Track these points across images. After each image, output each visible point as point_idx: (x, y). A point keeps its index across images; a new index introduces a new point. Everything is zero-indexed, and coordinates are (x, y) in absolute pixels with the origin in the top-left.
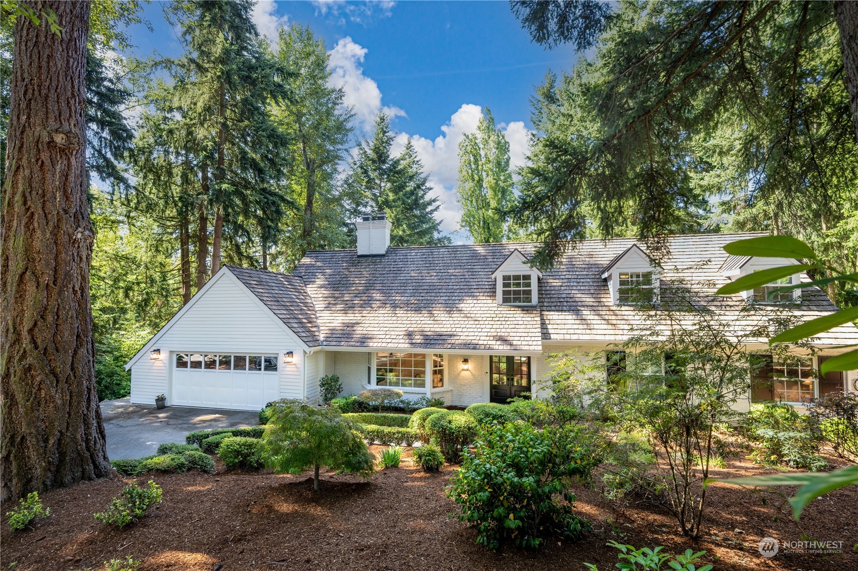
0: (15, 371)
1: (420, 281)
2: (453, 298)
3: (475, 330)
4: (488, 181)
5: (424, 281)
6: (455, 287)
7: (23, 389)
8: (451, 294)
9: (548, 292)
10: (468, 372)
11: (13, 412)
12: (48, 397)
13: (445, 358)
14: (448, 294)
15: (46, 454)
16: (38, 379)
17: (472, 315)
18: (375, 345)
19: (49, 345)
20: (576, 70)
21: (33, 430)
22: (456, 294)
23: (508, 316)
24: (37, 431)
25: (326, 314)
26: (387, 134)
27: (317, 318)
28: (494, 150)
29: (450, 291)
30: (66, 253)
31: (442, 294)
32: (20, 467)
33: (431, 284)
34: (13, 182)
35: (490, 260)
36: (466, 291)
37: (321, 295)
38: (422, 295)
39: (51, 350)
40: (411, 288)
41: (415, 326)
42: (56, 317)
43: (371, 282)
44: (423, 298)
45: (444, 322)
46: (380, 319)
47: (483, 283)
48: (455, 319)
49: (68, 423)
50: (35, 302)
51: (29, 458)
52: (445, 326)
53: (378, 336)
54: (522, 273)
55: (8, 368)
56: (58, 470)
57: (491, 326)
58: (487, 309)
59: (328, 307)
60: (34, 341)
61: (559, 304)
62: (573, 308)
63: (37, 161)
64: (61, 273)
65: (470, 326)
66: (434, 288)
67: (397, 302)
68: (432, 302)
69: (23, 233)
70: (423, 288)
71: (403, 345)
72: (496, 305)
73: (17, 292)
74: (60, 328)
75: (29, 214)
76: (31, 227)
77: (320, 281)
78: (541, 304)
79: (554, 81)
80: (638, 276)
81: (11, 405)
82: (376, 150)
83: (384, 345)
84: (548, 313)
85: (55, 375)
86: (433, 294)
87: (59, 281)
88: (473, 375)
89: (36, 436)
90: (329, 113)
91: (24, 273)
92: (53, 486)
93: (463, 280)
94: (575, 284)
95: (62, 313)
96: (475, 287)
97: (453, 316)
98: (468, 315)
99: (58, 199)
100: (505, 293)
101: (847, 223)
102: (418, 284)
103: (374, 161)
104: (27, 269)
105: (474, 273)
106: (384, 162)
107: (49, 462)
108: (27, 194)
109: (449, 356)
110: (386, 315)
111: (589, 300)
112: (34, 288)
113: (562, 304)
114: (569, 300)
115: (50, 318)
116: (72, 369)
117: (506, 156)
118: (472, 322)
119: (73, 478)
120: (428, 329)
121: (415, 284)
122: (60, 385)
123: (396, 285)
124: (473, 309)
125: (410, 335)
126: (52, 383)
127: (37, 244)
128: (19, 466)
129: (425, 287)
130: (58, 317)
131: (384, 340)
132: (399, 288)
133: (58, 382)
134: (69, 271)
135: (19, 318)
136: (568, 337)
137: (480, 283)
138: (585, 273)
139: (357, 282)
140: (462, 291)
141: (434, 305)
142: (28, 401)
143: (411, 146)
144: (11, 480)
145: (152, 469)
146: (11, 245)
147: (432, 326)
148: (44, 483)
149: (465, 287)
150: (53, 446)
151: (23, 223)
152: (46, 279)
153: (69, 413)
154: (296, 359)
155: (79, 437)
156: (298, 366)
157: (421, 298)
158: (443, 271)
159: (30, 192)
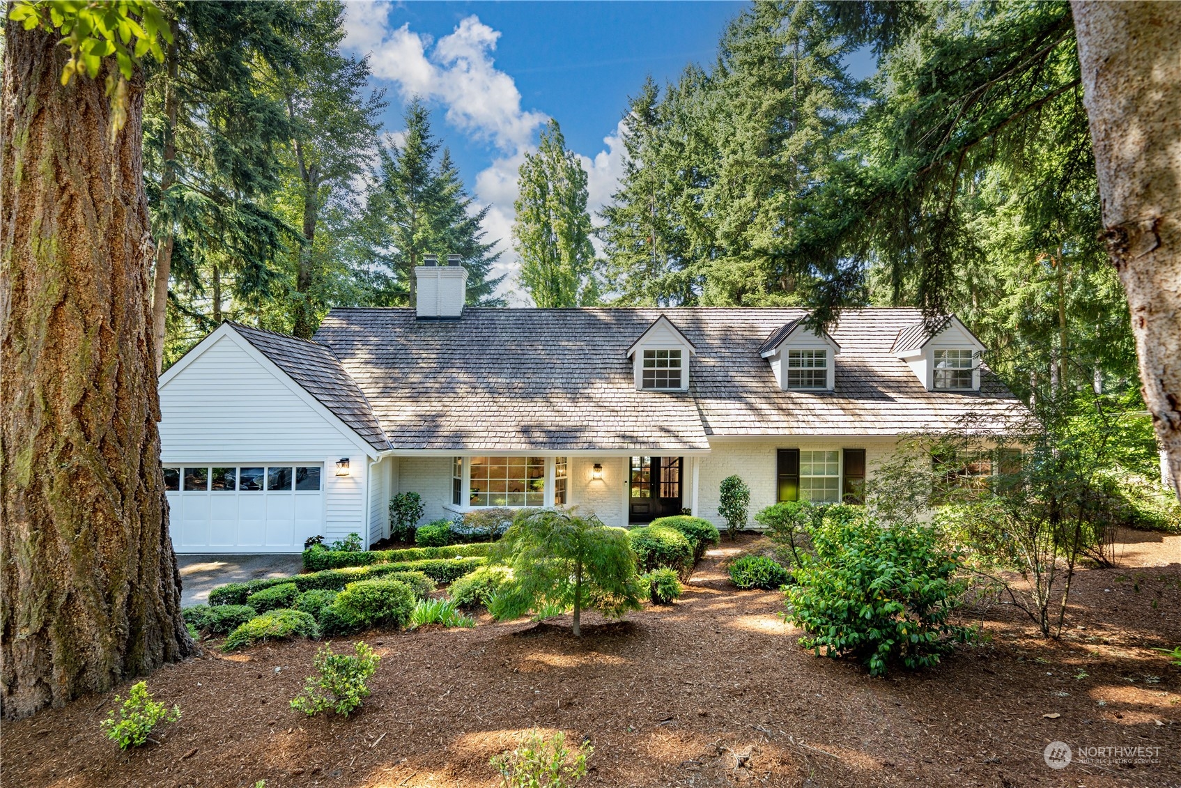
0: (52, 480)
1: (520, 357)
2: (573, 381)
3: (616, 423)
4: (557, 224)
5: (526, 356)
6: (572, 366)
7: (69, 511)
8: (570, 376)
9: (699, 374)
10: (600, 482)
11: (48, 553)
12: (109, 525)
13: (569, 463)
14: (565, 376)
15: (111, 622)
16: (93, 493)
17: (605, 404)
18: (476, 446)
19: (109, 433)
20: (684, 84)
21: (89, 582)
22: (576, 376)
23: (654, 404)
24: (95, 583)
25: (385, 402)
26: (426, 141)
27: (370, 408)
28: (566, 182)
29: (567, 371)
30: (128, 274)
31: (556, 376)
32: (66, 648)
33: (537, 361)
34: (30, 136)
35: (614, 330)
36: (589, 371)
37: (369, 375)
38: (527, 375)
39: (111, 441)
40: (508, 365)
41: (529, 418)
42: (116, 385)
43: (446, 356)
44: (530, 381)
45: (569, 414)
46: (471, 409)
47: (611, 361)
48: (582, 409)
49: (140, 568)
50: (83, 357)
51: (79, 630)
52: (572, 419)
53: (477, 434)
54: (669, 348)
55: (36, 475)
56: (130, 649)
57: (635, 419)
58: (624, 395)
59: (386, 392)
60: (83, 427)
61: (715, 390)
62: (733, 395)
63: (78, 101)
64: (122, 308)
65: (607, 418)
66: (543, 366)
67: (492, 385)
68: (544, 386)
69: (56, 232)
70: (527, 366)
71: (519, 446)
72: (634, 390)
73: (50, 337)
74: (123, 404)
75: (65, 197)
76: (70, 222)
77: (363, 355)
78: (693, 390)
79: (655, 95)
80: (810, 355)
81: (45, 540)
82: (410, 163)
83: (489, 446)
84: (703, 401)
85: (119, 486)
86: (544, 375)
87: (119, 322)
88: (606, 485)
89: (94, 592)
90: (343, 96)
91: (61, 304)
92: (123, 675)
93: (582, 356)
94: (731, 364)
95: (126, 378)
96: (601, 366)
97: (579, 404)
98: (601, 404)
99: (114, 177)
100: (646, 374)
101: (1008, 302)
102: (518, 361)
103: (405, 180)
104: (65, 297)
105: (596, 347)
106: (420, 182)
107: (118, 635)
108: (62, 162)
109: (575, 459)
110: (479, 404)
111: (754, 384)
112: (81, 331)
113: (718, 389)
114: (726, 384)
115: (109, 387)
116: (142, 475)
117: (583, 191)
118: (609, 414)
119: (153, 661)
120: (549, 423)
121: (514, 361)
122: (127, 504)
123: (485, 361)
124: (604, 395)
125: (526, 431)
126: (116, 500)
127: (82, 254)
128: (65, 645)
129: (530, 366)
130: (119, 384)
131: (487, 440)
132: (491, 365)
133: (123, 498)
134: (133, 306)
135: (52, 386)
136: (734, 431)
137: (607, 361)
138: (740, 350)
139: (424, 356)
140: (583, 371)
141: (548, 391)
142: (78, 531)
143: (451, 163)
144: (48, 673)
145: (262, 638)
146: (34, 252)
147: (553, 419)
148: (111, 672)
149: (587, 366)
150: (122, 608)
151: (57, 212)
152: (99, 317)
153: (140, 552)
154: (357, 469)
155: (156, 590)
156: (358, 480)
157: (526, 381)
158: (551, 343)
159: (67, 158)
